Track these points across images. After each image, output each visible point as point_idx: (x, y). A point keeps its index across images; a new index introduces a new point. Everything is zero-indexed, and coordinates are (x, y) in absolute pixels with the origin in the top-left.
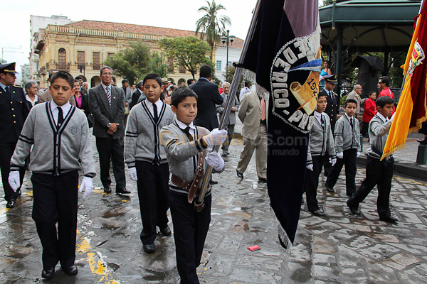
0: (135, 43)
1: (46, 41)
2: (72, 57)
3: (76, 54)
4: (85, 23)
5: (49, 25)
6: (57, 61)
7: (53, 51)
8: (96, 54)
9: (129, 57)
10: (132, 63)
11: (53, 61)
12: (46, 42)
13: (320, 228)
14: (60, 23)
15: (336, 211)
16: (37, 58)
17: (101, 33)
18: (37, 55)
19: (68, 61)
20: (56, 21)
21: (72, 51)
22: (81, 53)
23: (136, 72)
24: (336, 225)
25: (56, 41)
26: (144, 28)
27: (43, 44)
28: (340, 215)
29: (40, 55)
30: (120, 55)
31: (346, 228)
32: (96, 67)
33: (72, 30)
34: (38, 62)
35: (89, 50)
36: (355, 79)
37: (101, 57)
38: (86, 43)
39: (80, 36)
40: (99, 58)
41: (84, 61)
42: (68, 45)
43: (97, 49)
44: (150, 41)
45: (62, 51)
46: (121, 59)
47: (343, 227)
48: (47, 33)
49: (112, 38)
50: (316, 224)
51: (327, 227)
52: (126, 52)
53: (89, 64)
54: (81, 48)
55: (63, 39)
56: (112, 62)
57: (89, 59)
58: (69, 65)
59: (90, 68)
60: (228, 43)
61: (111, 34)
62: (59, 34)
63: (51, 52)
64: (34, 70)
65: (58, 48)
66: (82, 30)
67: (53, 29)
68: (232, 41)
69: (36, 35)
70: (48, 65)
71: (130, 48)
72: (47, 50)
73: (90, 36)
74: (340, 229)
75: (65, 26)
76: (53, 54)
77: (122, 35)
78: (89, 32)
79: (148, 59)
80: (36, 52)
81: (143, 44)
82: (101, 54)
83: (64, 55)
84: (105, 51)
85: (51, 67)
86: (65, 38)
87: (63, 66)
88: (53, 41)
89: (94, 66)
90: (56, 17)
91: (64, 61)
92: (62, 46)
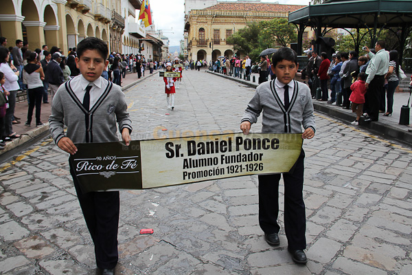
3: (213, 32)
4: (220, 6)
5: (191, 10)
6: (198, 39)
8: (229, 31)
9: (245, 35)
11: (194, 39)
12: (191, 23)
17: (234, 13)
19: (206, 38)
21: (209, 30)
22: (217, 31)
25: (197, 22)
26: (271, 6)
27: (189, 25)
29: (188, 34)
30: (239, 33)
32: (228, 43)
33: (209, 12)
35: (223, 28)
37: (233, 33)
38: (220, 23)
39: (216, 17)
40: (231, 34)
41: (219, 37)
42: (207, 25)
43: (229, 27)
45: (202, 30)
46: (239, 36)
48: (190, 17)
49: (243, 17)
52: (244, 30)
53: (223, 40)
54: (216, 27)
55: (203, 21)
57: (223, 36)
58: (207, 40)
59: (223, 43)
61: (242, 13)
62: (200, 16)
63: (194, 29)
65: (199, 28)
66: (217, 12)
67: (195, 12)
69: (186, 17)
70: (191, 42)
72: (191, 29)
73: (224, 17)
75: (204, 10)
76: (195, 33)
77: (250, 14)
78: (223, 13)
80: (185, 31)
82: (233, 31)
83: (203, 33)
84: (237, 28)
85: (193, 43)
86: (204, 19)
87: (202, 43)
88: (194, 23)
89: (226, 42)
91: (203, 38)
92: (201, 26)
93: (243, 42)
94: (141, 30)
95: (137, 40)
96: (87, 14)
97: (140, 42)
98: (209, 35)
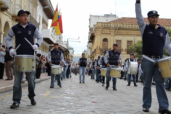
3: (115, 42)
4: (124, 19)
5: (97, 22)
6: (101, 48)
7: (99, 40)
8: (129, 42)
11: (98, 48)
12: (95, 34)
16: (90, 46)
18: (91, 43)
19: (109, 47)
20: (107, 18)
21: (112, 40)
22: (119, 42)
25: (102, 33)
27: (94, 36)
29: (93, 44)
32: (129, 52)
33: (113, 26)
34: (91, 49)
35: (124, 39)
38: (123, 34)
39: (118, 29)
41: (120, 47)
42: (110, 36)
43: (130, 38)
45: (105, 40)
53: (124, 49)
54: (119, 38)
55: (106, 32)
57: (124, 46)
59: (124, 52)
62: (104, 28)
64: (89, 53)
65: (102, 39)
66: (120, 25)
67: (100, 25)
70: (95, 50)
72: (96, 40)
73: (126, 29)
75: (108, 23)
76: (99, 43)
78: (125, 26)
82: (133, 42)
83: (106, 43)
85: (97, 52)
86: (108, 31)
88: (99, 34)
89: (127, 52)
90: (108, 16)
91: (106, 48)
92: (105, 37)
94: (52, 37)
96: (5, 12)
98: (112, 45)
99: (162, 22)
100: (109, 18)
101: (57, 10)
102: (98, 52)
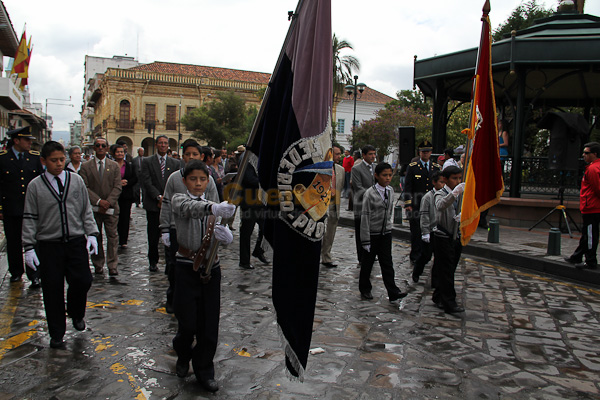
0: (225, 94)
1: (105, 89)
2: (138, 113)
3: (144, 108)
4: (157, 66)
5: (109, 69)
6: (118, 118)
7: (113, 103)
8: (171, 109)
9: (216, 113)
10: (220, 122)
11: (112, 118)
12: (104, 91)
13: (512, 383)
14: (124, 65)
15: (534, 352)
16: (91, 113)
17: (179, 79)
18: (92, 109)
19: (132, 117)
20: (118, 63)
21: (138, 104)
22: (151, 107)
23: (226, 133)
24: (537, 379)
25: (118, 90)
26: (237, 73)
27: (100, 95)
28: (540, 360)
29: (95, 109)
30: (204, 110)
31: (555, 384)
32: (171, 126)
33: (139, 75)
34: (92, 119)
35: (161, 103)
36: (539, 146)
37: (177, 112)
38: (158, 93)
39: (150, 83)
40: (174, 114)
41: (154, 117)
42: (133, 96)
43: (172, 101)
44: (245, 91)
45: (125, 103)
46: (205, 115)
47: (550, 383)
48: (105, 79)
49: (194, 86)
50: (504, 376)
51: (523, 382)
52: (212, 105)
53: (161, 121)
54: (151, 99)
55: (127, 88)
56: (193, 119)
57: (161, 115)
58: (134, 122)
59: (162, 127)
60: (355, 95)
61: (192, 81)
62: (123, 80)
63: (110, 105)
64: (87, 128)
65: (119, 100)
66: (152, 76)
67: (114, 73)
68: (361, 91)
69: (91, 82)
70: (105, 122)
71: (218, 101)
72: (104, 102)
73: (163, 83)
74: (545, 386)
75: (130, 70)
76: (113, 108)
77: (207, 82)
78: (162, 78)
79: (242, 116)
80: (90, 105)
81: (236, 95)
82: (178, 108)
83: (127, 109)
84: (183, 103)
85: (109, 125)
86: (129, 86)
87: (125, 125)
88: (113, 91)
89: (167, 126)
90: (119, 58)
91: (126, 118)
92: (125, 97)
93: (211, 125)
94: (16, 94)
95: (6, 113)
97: (11, 116)
98: (137, 113)
99: (226, 75)
100: (123, 62)
101: (24, 36)
102: (111, 126)
